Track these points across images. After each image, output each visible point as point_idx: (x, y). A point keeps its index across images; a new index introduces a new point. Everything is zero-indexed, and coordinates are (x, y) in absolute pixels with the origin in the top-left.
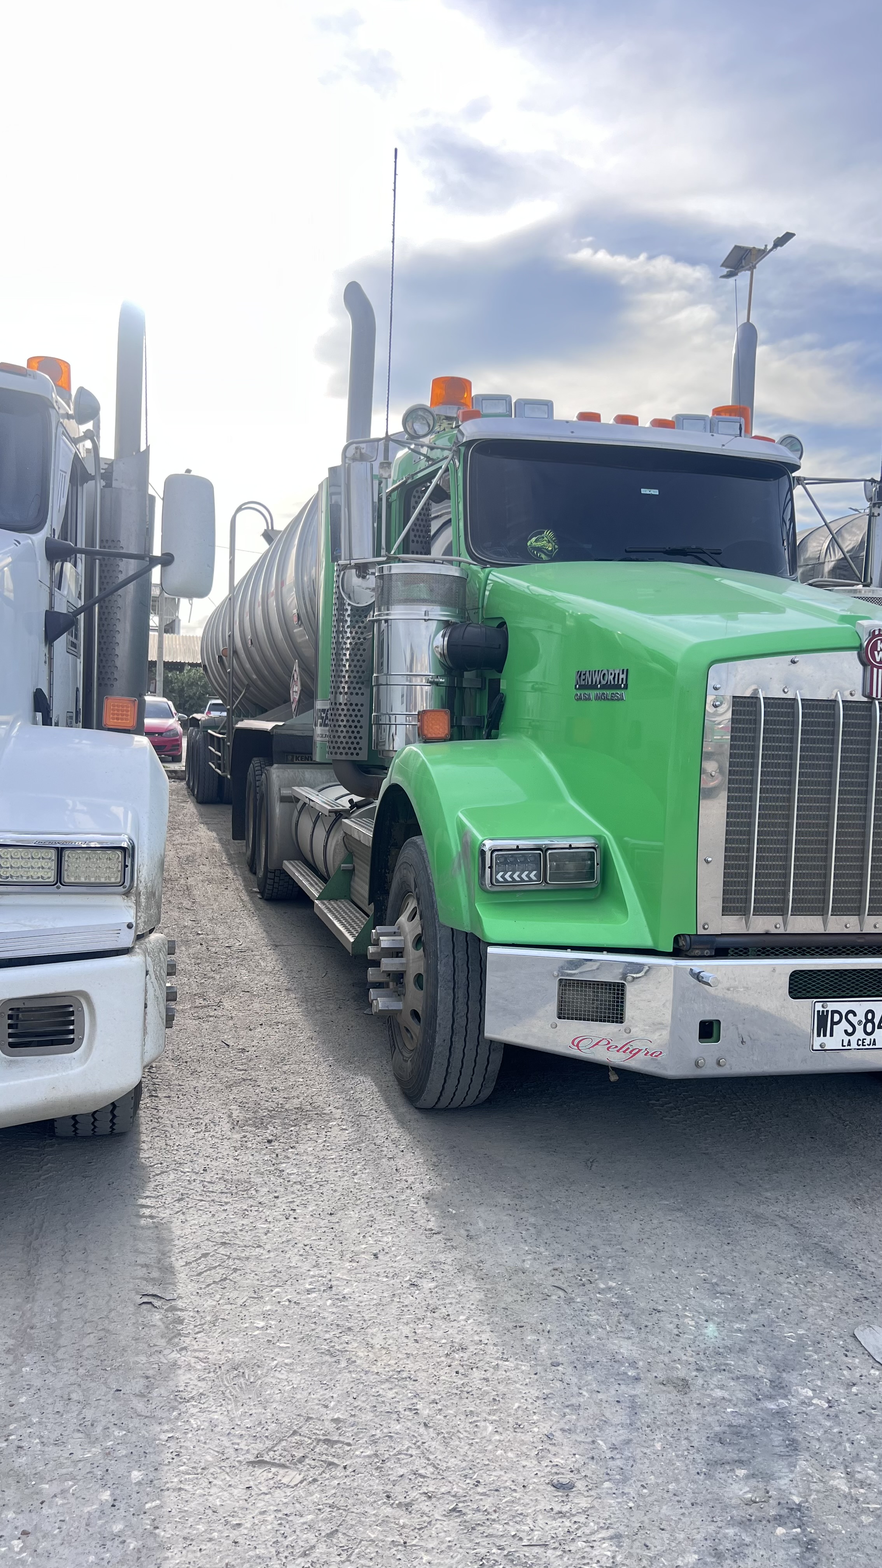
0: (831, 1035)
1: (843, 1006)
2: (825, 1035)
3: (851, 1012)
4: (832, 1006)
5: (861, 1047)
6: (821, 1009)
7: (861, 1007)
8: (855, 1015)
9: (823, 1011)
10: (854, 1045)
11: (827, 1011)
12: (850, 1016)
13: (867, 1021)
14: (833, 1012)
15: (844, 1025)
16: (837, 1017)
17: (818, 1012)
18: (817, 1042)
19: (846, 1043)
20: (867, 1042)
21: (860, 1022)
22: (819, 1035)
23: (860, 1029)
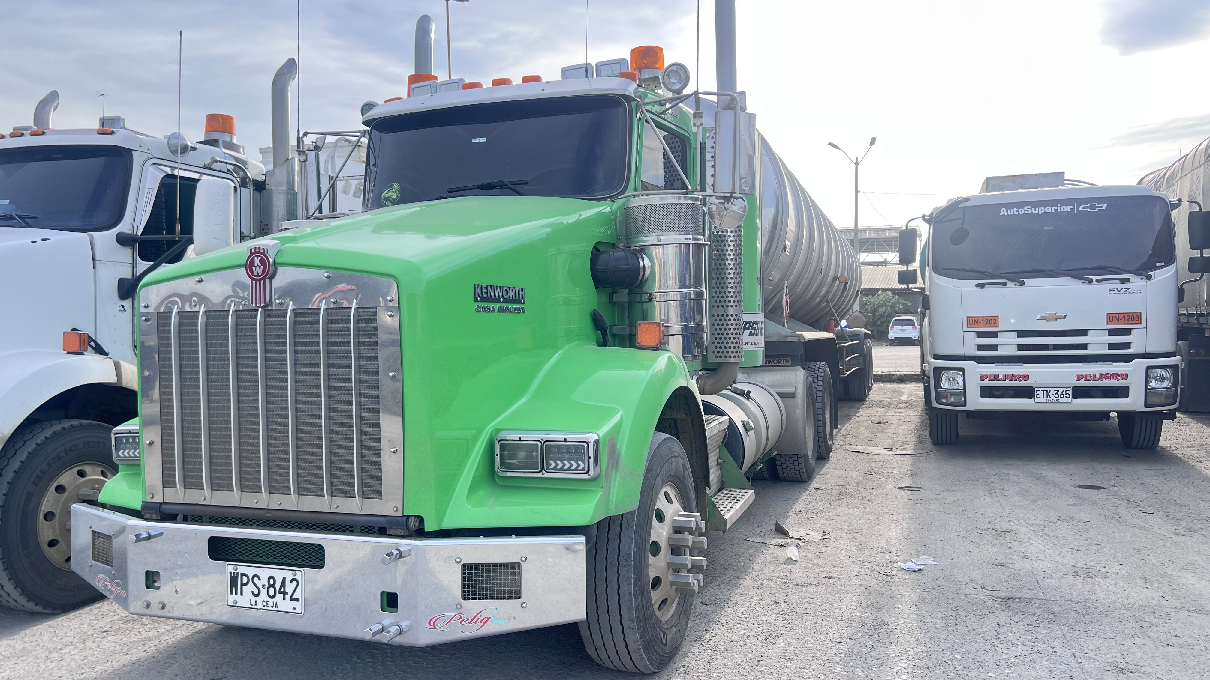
0: (241, 594)
1: (250, 570)
2: (236, 594)
3: (255, 576)
4: (242, 569)
5: (266, 608)
6: (233, 571)
7: (264, 572)
8: (259, 579)
9: (234, 573)
10: (260, 606)
11: (238, 573)
12: (256, 579)
13: (270, 586)
14: (242, 575)
15: (250, 587)
16: (245, 580)
17: (231, 573)
18: (232, 598)
19: (253, 603)
20: (270, 604)
21: (264, 586)
22: (232, 593)
23: (264, 592)
